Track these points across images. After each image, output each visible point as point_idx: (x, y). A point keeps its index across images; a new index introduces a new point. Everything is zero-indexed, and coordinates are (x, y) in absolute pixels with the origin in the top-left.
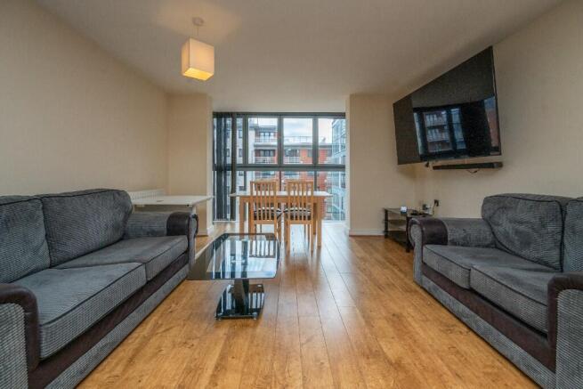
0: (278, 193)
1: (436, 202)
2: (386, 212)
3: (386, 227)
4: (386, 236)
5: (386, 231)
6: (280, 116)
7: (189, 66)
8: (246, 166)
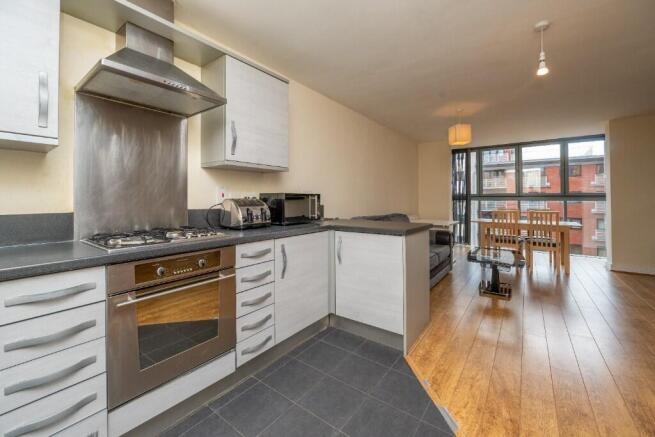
7: (456, 141)
8: (480, 196)
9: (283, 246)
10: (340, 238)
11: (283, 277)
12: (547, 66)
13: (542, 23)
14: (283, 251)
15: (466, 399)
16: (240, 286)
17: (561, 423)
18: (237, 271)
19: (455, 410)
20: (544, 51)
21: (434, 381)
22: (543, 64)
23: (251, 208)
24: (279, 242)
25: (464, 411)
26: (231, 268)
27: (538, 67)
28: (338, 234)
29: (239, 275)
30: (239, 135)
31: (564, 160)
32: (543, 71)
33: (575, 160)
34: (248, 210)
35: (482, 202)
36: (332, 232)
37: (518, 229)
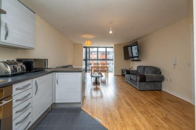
0: (100, 66)
1: (132, 68)
2: (122, 70)
3: (122, 73)
4: (122, 75)
5: (122, 74)
6: (98, 47)
7: (87, 45)
8: (89, 60)
9: (36, 81)
10: (57, 75)
11: (36, 94)
12: (112, 31)
13: (111, 21)
14: (36, 84)
15: (100, 114)
16: (15, 104)
17: (118, 110)
18: (13, 97)
19: (99, 118)
20: (111, 28)
21: (91, 112)
22: (111, 30)
23: (15, 66)
24: (34, 80)
25: (101, 117)
26: (9, 96)
27: (110, 31)
28: (57, 73)
29: (15, 98)
30: (10, 30)
31: (106, 52)
32: (111, 32)
33: (108, 52)
34: (14, 67)
35: (90, 61)
36: (54, 73)
37: (98, 68)
